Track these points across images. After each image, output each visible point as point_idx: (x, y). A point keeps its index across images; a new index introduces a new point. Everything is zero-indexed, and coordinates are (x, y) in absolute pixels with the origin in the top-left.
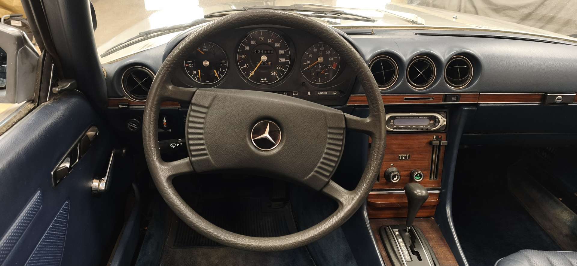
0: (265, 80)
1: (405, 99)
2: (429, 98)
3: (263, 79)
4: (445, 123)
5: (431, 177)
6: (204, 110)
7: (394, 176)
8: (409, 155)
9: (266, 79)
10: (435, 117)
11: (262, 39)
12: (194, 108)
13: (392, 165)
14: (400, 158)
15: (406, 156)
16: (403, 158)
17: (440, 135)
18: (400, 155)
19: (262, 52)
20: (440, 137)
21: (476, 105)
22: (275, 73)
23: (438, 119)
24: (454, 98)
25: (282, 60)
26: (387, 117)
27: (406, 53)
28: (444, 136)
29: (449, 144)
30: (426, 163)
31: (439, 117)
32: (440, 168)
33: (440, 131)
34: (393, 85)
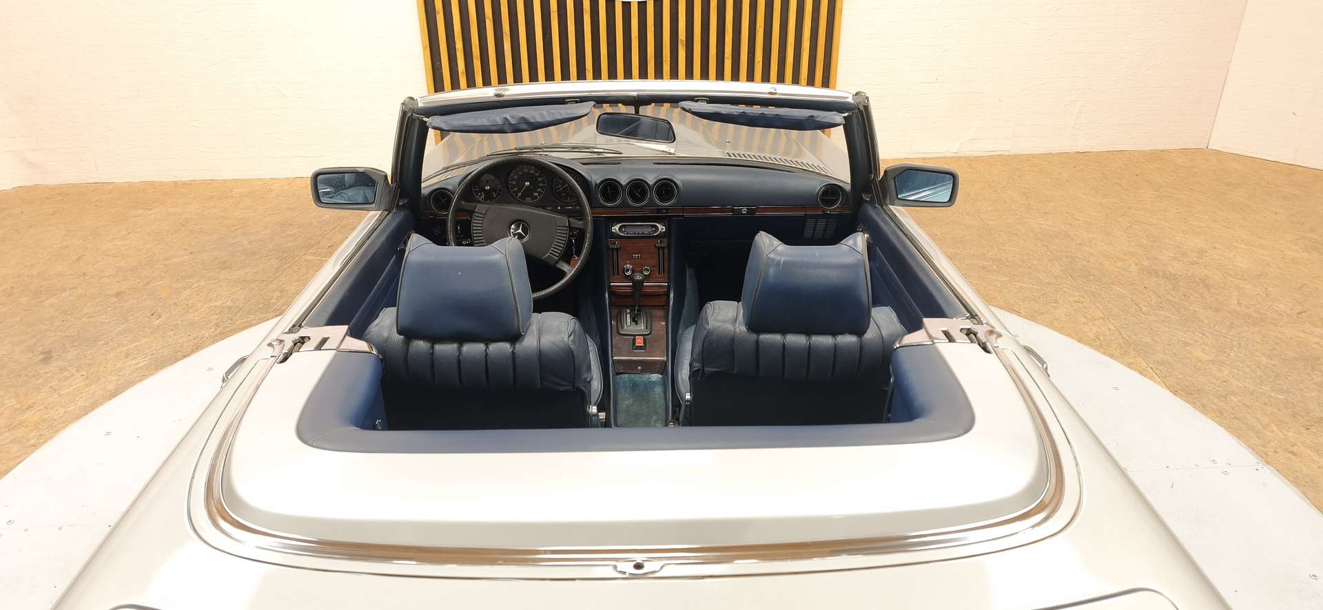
0: (529, 199)
1: (628, 212)
2: (646, 212)
4: (664, 231)
5: (659, 273)
6: (482, 216)
7: (628, 270)
8: (640, 255)
10: (656, 226)
11: (526, 171)
12: (476, 214)
13: (628, 262)
14: (634, 258)
15: (638, 256)
16: (636, 257)
17: (663, 239)
18: (633, 255)
19: (527, 179)
20: (663, 241)
21: (683, 216)
22: (537, 194)
23: (658, 227)
24: (664, 211)
25: (541, 185)
26: (619, 225)
27: (624, 179)
28: (666, 241)
29: (669, 245)
30: (654, 262)
31: (659, 225)
32: (666, 265)
33: (661, 236)
34: (618, 202)
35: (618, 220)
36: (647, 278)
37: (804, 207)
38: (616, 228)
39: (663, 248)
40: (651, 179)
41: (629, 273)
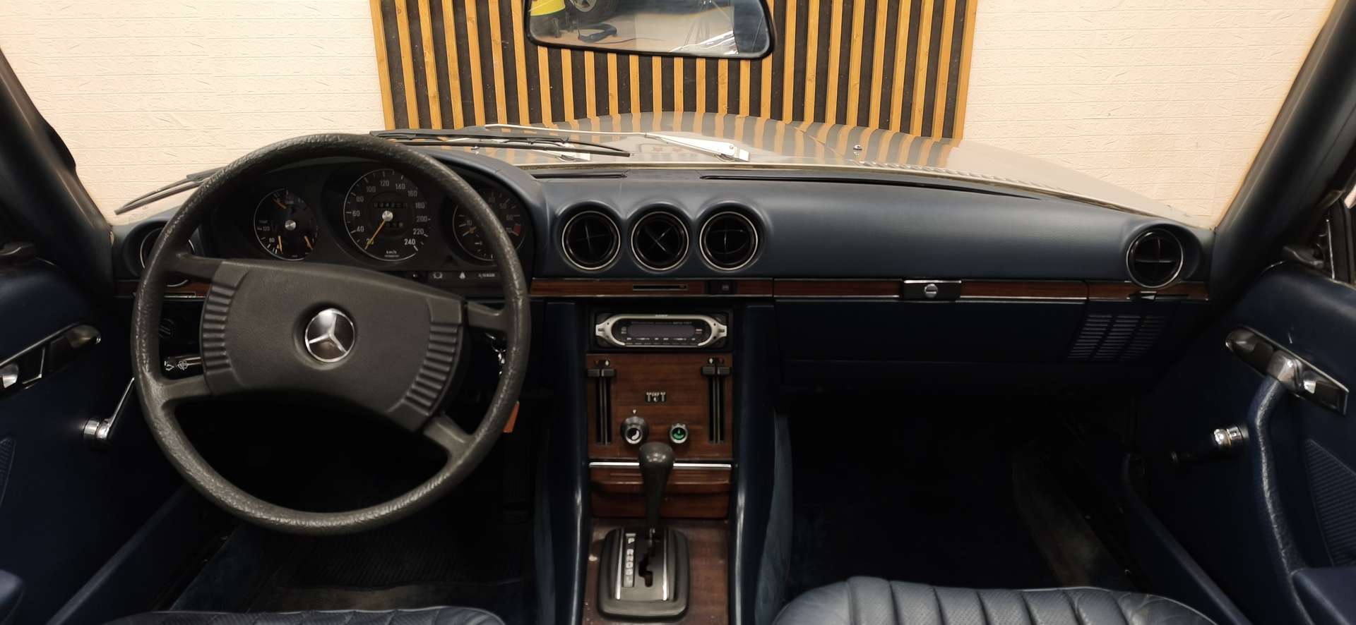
0: (394, 254)
1: (635, 287)
2: (678, 287)
3: (390, 252)
4: (724, 334)
5: (711, 438)
6: (230, 293)
7: (632, 432)
8: (664, 394)
9: (395, 252)
10: (704, 322)
11: (386, 183)
12: (215, 289)
13: (634, 411)
14: (649, 400)
15: (660, 396)
16: (655, 399)
17: (721, 357)
18: (648, 394)
19: (387, 205)
20: (721, 360)
21: (772, 300)
22: (412, 242)
23: (708, 325)
24: (726, 287)
25: (424, 219)
26: (612, 321)
27: (625, 208)
28: (728, 359)
29: (735, 373)
30: (699, 410)
31: (711, 322)
32: (728, 420)
33: (717, 347)
34: (610, 263)
35: (609, 308)
36: (680, 452)
37: (1085, 283)
38: (604, 328)
39: (722, 378)
40: (693, 208)
41: (634, 440)
